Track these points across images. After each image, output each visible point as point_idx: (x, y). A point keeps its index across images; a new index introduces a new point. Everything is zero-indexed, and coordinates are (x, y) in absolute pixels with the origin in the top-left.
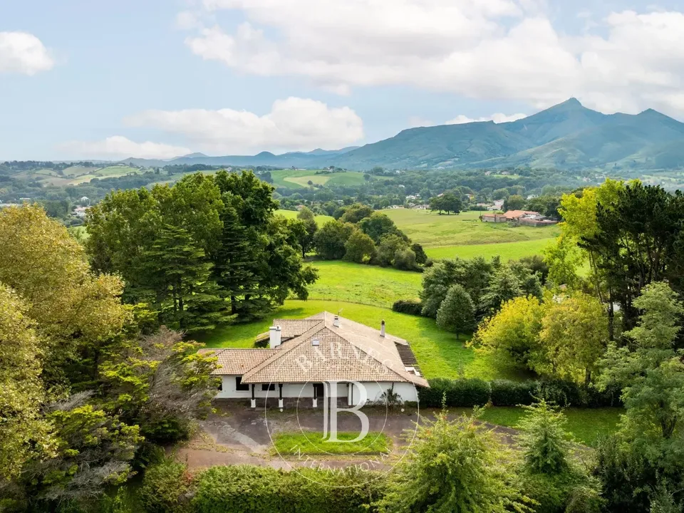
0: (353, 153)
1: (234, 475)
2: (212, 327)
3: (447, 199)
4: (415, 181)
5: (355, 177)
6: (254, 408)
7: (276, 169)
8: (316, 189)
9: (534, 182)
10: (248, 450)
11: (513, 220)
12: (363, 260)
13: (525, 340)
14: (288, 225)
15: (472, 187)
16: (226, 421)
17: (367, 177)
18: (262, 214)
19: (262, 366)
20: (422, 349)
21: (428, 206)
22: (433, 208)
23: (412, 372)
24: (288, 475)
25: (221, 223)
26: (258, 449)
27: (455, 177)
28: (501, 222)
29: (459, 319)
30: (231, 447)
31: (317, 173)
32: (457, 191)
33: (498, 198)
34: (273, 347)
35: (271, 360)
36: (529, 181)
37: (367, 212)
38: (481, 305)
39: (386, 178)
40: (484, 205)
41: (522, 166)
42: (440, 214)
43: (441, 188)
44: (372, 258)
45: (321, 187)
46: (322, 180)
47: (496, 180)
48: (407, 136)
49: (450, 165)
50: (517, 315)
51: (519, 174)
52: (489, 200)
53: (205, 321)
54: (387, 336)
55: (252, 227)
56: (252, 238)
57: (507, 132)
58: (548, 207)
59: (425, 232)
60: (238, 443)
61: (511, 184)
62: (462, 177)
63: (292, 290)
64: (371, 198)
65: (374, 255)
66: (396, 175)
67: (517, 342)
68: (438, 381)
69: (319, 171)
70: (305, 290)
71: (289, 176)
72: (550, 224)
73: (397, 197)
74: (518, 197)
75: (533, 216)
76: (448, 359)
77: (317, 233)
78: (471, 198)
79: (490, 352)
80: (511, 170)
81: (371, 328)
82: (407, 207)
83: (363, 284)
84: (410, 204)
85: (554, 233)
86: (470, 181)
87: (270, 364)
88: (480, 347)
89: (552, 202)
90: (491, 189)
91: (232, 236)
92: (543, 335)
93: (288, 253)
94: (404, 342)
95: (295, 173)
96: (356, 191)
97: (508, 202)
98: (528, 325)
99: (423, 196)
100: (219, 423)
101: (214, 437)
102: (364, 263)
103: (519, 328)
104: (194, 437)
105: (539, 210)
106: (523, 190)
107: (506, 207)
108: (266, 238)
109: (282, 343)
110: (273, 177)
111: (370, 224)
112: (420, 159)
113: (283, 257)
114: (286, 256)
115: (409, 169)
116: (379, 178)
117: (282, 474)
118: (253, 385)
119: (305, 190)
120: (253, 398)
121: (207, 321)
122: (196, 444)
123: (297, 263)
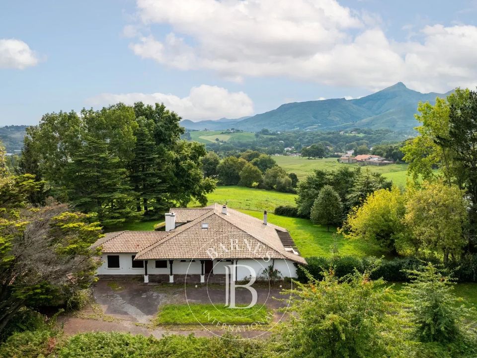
0: (247, 120)
1: (99, 342)
2: (123, 220)
3: (313, 148)
4: (291, 138)
5: (249, 135)
6: (147, 283)
7: (194, 131)
8: (221, 144)
9: (375, 139)
10: (134, 320)
11: (361, 161)
12: (253, 185)
13: (391, 224)
14: (192, 147)
15: (331, 142)
16: (117, 294)
17: (257, 136)
18: (170, 136)
19: (155, 245)
20: (299, 237)
21: (300, 154)
22: (304, 155)
23: (292, 252)
24: (157, 343)
25: (134, 138)
26: (144, 319)
27: (318, 135)
28: (353, 163)
29: (330, 214)
30: (119, 317)
31: (222, 133)
32: (320, 144)
33: (350, 149)
34: (168, 231)
35: (164, 240)
36: (371, 138)
37: (257, 155)
38: (348, 203)
39: (270, 136)
40: (340, 154)
41: (366, 129)
42: (309, 159)
43: (309, 143)
44: (260, 183)
45: (225, 142)
46: (226, 138)
47: (347, 137)
48: (285, 109)
49: (315, 128)
50: (383, 203)
51: (364, 133)
52: (343, 150)
53: (117, 215)
54: (268, 224)
55: (162, 145)
56: (161, 153)
57: (354, 106)
58: (387, 152)
59: (299, 170)
60: (126, 313)
61: (359, 139)
62: (323, 135)
63: (194, 197)
64: (260, 149)
65: (261, 181)
66: (278, 134)
67: (384, 226)
68: (314, 259)
69: (223, 132)
70: (205, 197)
71: (203, 135)
72: (389, 164)
73: (278, 148)
74: (364, 147)
75: (376, 159)
76: (321, 245)
77: (219, 166)
78: (330, 149)
79: (358, 238)
80: (358, 130)
81: (255, 218)
82: (285, 155)
83: (252, 199)
84: (287, 153)
85: (392, 169)
86: (329, 138)
87: (163, 243)
88: (349, 234)
89: (389, 148)
90: (345, 143)
91: (143, 149)
92: (409, 217)
93: (190, 166)
94: (283, 230)
95: (207, 133)
96: (250, 145)
97: (357, 150)
98: (394, 211)
99: (297, 148)
100: (112, 296)
101: (104, 308)
102: (254, 187)
103: (385, 214)
104: (84, 308)
105: (380, 155)
106: (367, 143)
107: (356, 154)
108: (173, 154)
109: (176, 227)
110: (192, 136)
111: (258, 163)
112: (294, 124)
113: (186, 169)
114: (189, 169)
115: (286, 131)
116: (265, 136)
117: (151, 341)
118: (146, 261)
119: (214, 144)
120: (146, 274)
121: (119, 215)
122: (86, 314)
123: (198, 175)
